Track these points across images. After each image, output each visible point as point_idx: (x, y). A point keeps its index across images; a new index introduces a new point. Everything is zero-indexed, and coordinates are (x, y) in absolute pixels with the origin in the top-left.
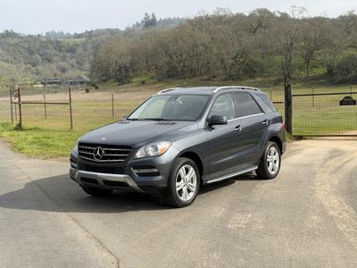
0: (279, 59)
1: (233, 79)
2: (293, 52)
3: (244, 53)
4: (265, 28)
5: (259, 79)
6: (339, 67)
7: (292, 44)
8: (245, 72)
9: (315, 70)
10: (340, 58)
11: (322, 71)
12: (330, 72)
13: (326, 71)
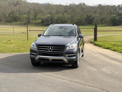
0: (25, 16)
1: (9, 22)
2: (30, 14)
3: (12, 13)
4: (19, 4)
5: (18, 23)
6: (45, 20)
7: (30, 11)
8: (13, 20)
9: (38, 20)
10: (45, 17)
11: (40, 21)
12: (42, 22)
13: (41, 21)
